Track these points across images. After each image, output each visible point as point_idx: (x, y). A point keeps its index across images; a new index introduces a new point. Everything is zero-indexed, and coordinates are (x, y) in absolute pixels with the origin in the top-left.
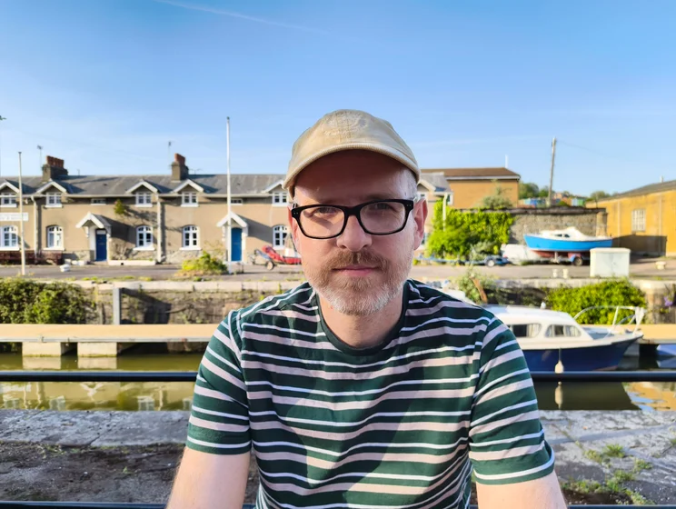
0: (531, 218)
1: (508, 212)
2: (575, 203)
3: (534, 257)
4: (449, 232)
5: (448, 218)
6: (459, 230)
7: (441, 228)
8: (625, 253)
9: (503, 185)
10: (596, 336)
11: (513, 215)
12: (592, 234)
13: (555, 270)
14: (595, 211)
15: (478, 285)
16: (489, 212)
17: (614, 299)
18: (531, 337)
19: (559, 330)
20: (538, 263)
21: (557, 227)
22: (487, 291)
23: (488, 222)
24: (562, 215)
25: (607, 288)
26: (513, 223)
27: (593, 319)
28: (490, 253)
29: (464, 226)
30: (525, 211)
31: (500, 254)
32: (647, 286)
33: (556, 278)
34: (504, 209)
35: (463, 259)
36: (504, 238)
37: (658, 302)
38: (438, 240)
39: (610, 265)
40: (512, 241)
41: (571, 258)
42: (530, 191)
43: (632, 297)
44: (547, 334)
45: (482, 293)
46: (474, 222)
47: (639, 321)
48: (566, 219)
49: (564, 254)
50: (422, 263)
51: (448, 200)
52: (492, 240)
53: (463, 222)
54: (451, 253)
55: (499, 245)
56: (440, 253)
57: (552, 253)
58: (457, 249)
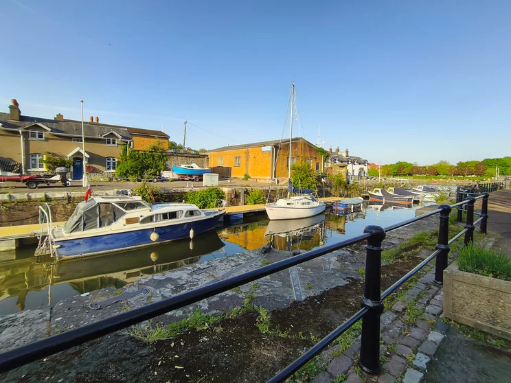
0: (175, 158)
1: (164, 154)
2: (193, 152)
3: (176, 177)
4: (130, 163)
5: (130, 154)
6: (137, 162)
7: (126, 160)
8: (216, 176)
9: (161, 141)
10: (207, 214)
11: (166, 156)
12: (203, 167)
13: (187, 184)
14: (204, 156)
15: (149, 192)
16: (154, 153)
17: (213, 196)
18: (178, 218)
19: (191, 213)
20: (179, 180)
21: (188, 163)
22: (154, 195)
23: (153, 159)
24: (190, 157)
25: (210, 191)
26: (167, 160)
27: (204, 206)
28: (155, 175)
29: (141, 159)
30: (172, 154)
31: (160, 176)
32: (225, 190)
33: (188, 187)
34: (162, 152)
35: (140, 178)
36: (162, 167)
37: (229, 197)
38: (124, 167)
39: (211, 180)
40: (167, 169)
41: (194, 178)
42: (173, 145)
43: (220, 195)
44: (186, 216)
45: (152, 196)
46: (146, 158)
47: (224, 205)
48: (191, 159)
49: (191, 176)
50: (114, 180)
51: (130, 145)
52: (156, 168)
53: (139, 158)
54: (132, 174)
55: (160, 171)
56: (125, 175)
57: (186, 175)
58: (136, 172)
